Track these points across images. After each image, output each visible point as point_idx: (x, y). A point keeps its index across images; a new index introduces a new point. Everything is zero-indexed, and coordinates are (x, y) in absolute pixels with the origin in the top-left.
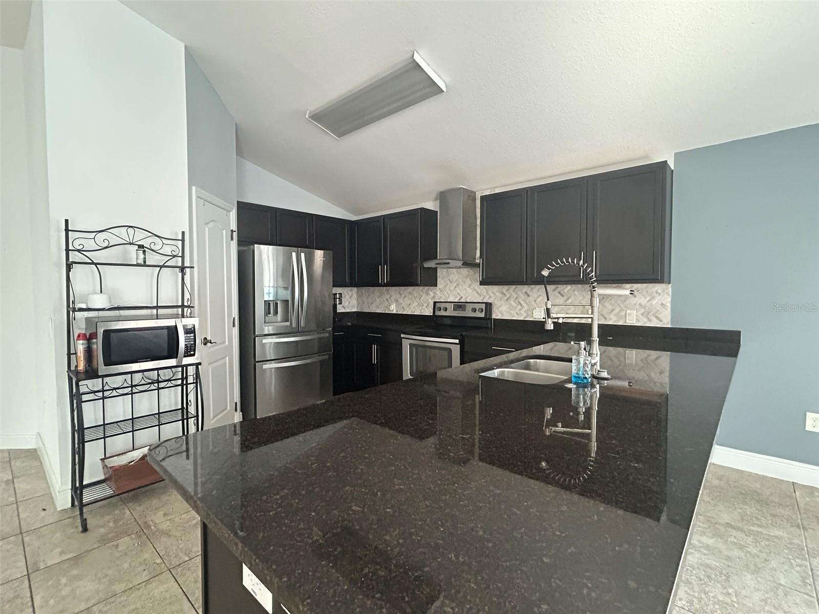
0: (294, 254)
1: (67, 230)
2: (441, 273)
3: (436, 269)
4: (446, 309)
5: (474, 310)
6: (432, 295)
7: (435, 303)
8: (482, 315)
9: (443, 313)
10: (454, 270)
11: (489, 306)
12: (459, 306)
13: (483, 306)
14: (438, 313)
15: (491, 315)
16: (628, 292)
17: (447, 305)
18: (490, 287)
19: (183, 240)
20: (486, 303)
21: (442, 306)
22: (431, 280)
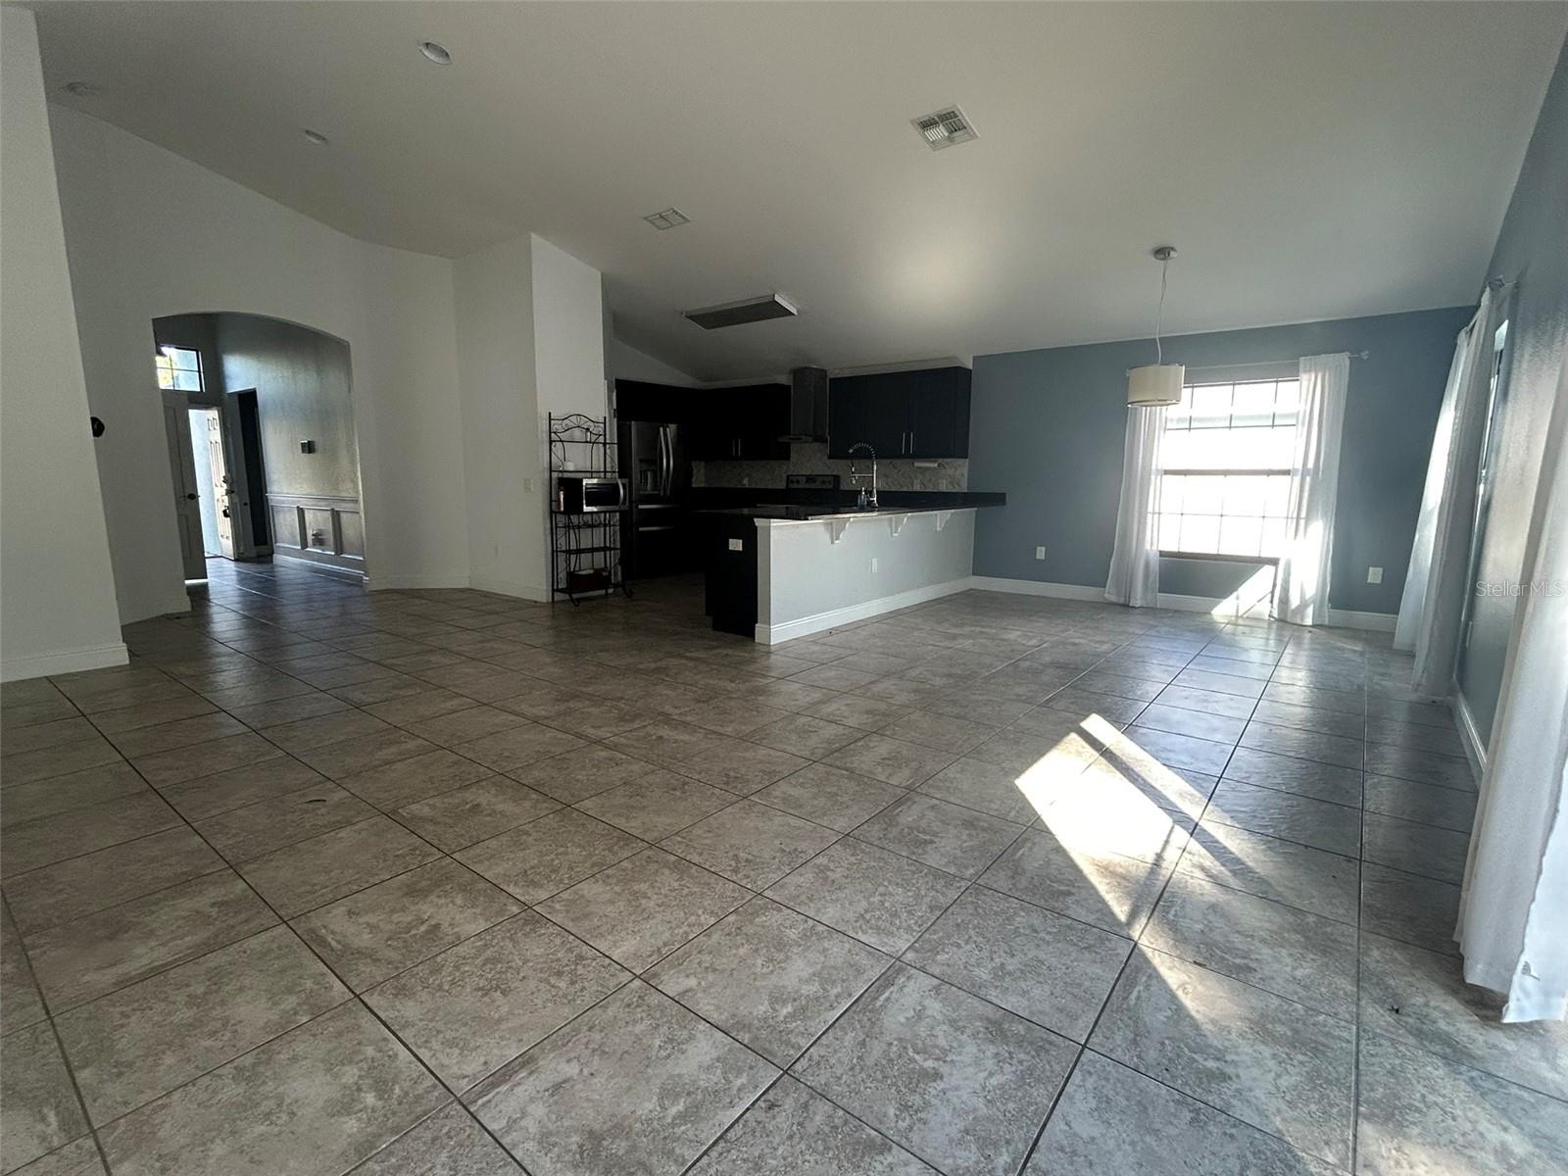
0: (661, 429)
1: (550, 420)
2: (794, 447)
3: (789, 444)
4: (798, 482)
5: (824, 482)
6: (785, 467)
7: (788, 476)
8: (831, 487)
9: (795, 486)
10: (807, 445)
11: (837, 478)
12: (810, 479)
13: (831, 478)
14: (791, 486)
15: (839, 486)
16: (936, 465)
17: (800, 478)
18: (838, 461)
19: (605, 423)
20: (835, 476)
21: (795, 479)
22: (784, 454)
